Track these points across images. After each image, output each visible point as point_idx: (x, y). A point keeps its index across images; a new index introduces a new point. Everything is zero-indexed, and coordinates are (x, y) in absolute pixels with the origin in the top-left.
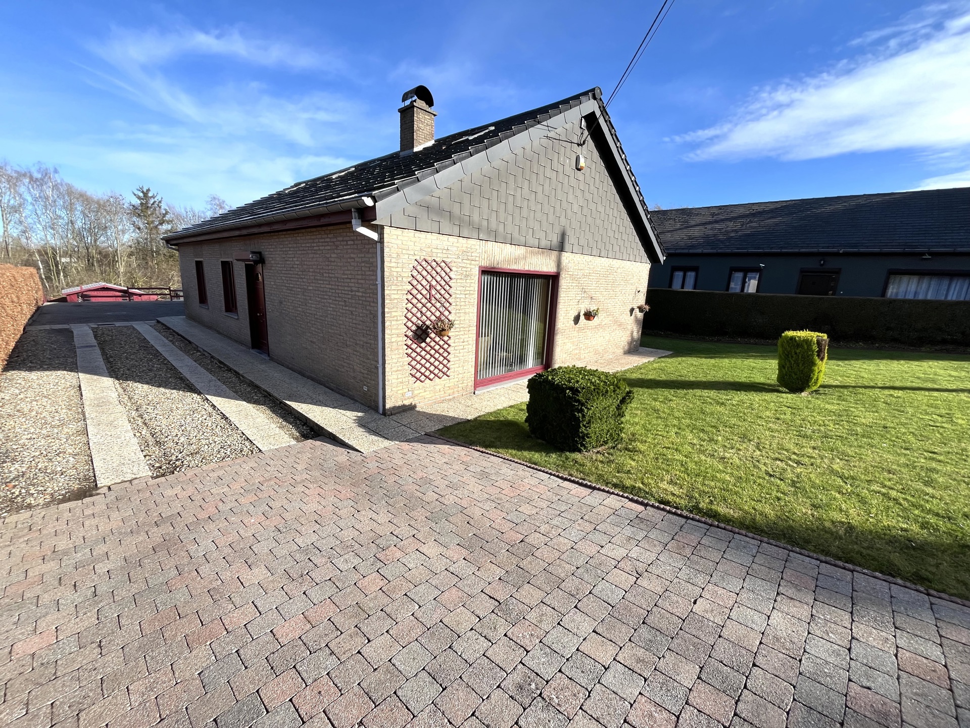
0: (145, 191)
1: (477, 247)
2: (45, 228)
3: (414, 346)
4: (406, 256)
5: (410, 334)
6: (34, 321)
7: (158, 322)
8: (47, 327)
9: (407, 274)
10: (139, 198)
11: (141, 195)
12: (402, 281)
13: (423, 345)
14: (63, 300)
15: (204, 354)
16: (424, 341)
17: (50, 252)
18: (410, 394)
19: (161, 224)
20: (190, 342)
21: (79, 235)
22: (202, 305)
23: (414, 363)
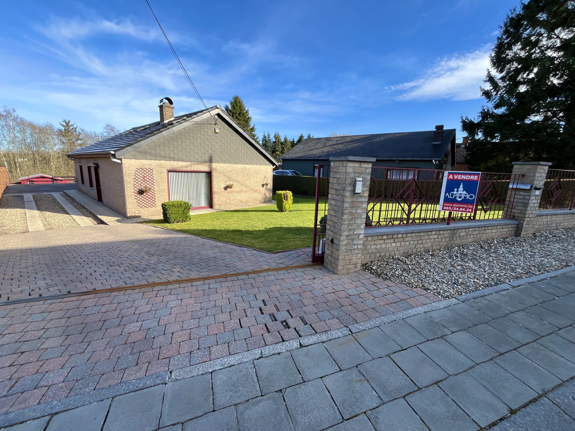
0: (67, 122)
1: (165, 163)
2: (9, 143)
3: (138, 196)
4: (132, 167)
5: (136, 192)
6: (5, 192)
7: (64, 192)
8: (12, 195)
9: (133, 172)
10: (63, 126)
11: (65, 124)
12: (131, 175)
13: (142, 196)
14: (19, 183)
15: (78, 203)
16: (143, 194)
17: (11, 156)
18: (138, 212)
19: (77, 140)
20: (74, 200)
21: (28, 146)
22: (83, 184)
23: (139, 202)
